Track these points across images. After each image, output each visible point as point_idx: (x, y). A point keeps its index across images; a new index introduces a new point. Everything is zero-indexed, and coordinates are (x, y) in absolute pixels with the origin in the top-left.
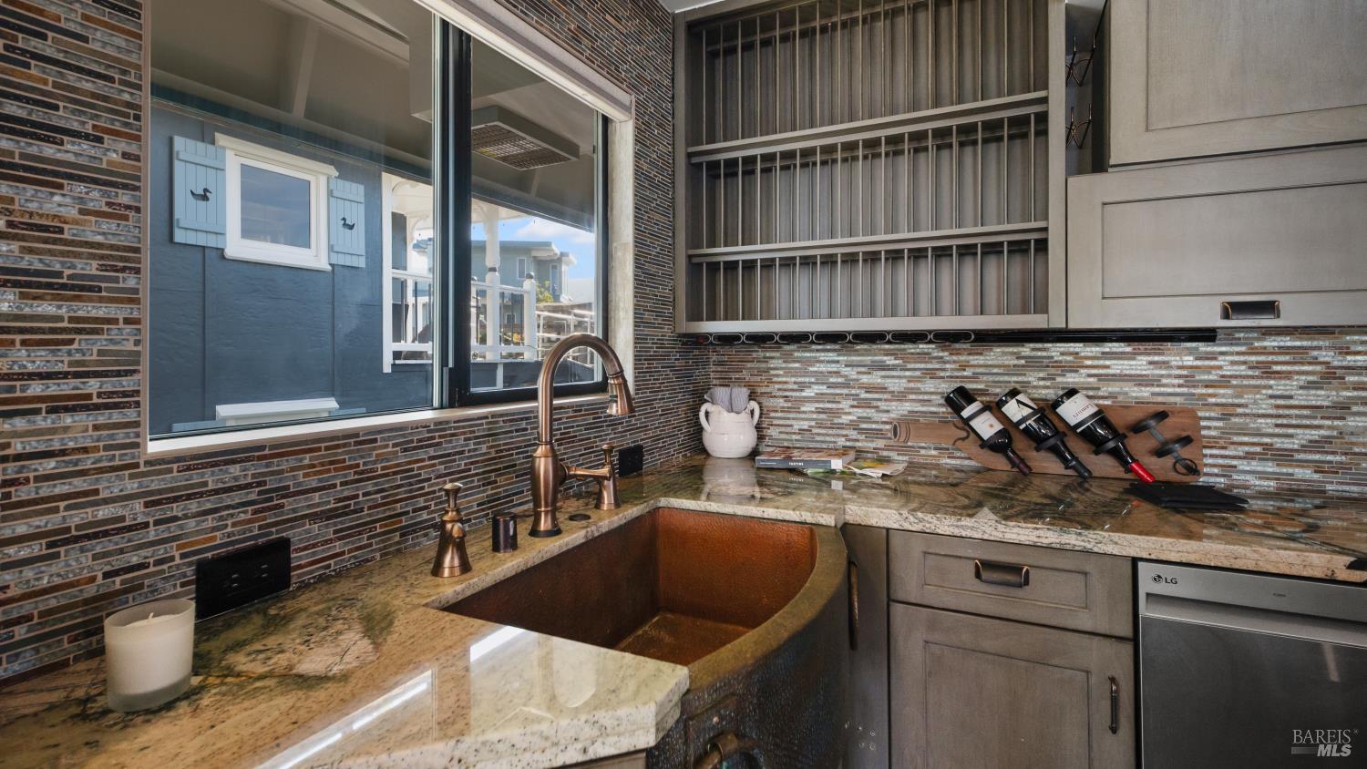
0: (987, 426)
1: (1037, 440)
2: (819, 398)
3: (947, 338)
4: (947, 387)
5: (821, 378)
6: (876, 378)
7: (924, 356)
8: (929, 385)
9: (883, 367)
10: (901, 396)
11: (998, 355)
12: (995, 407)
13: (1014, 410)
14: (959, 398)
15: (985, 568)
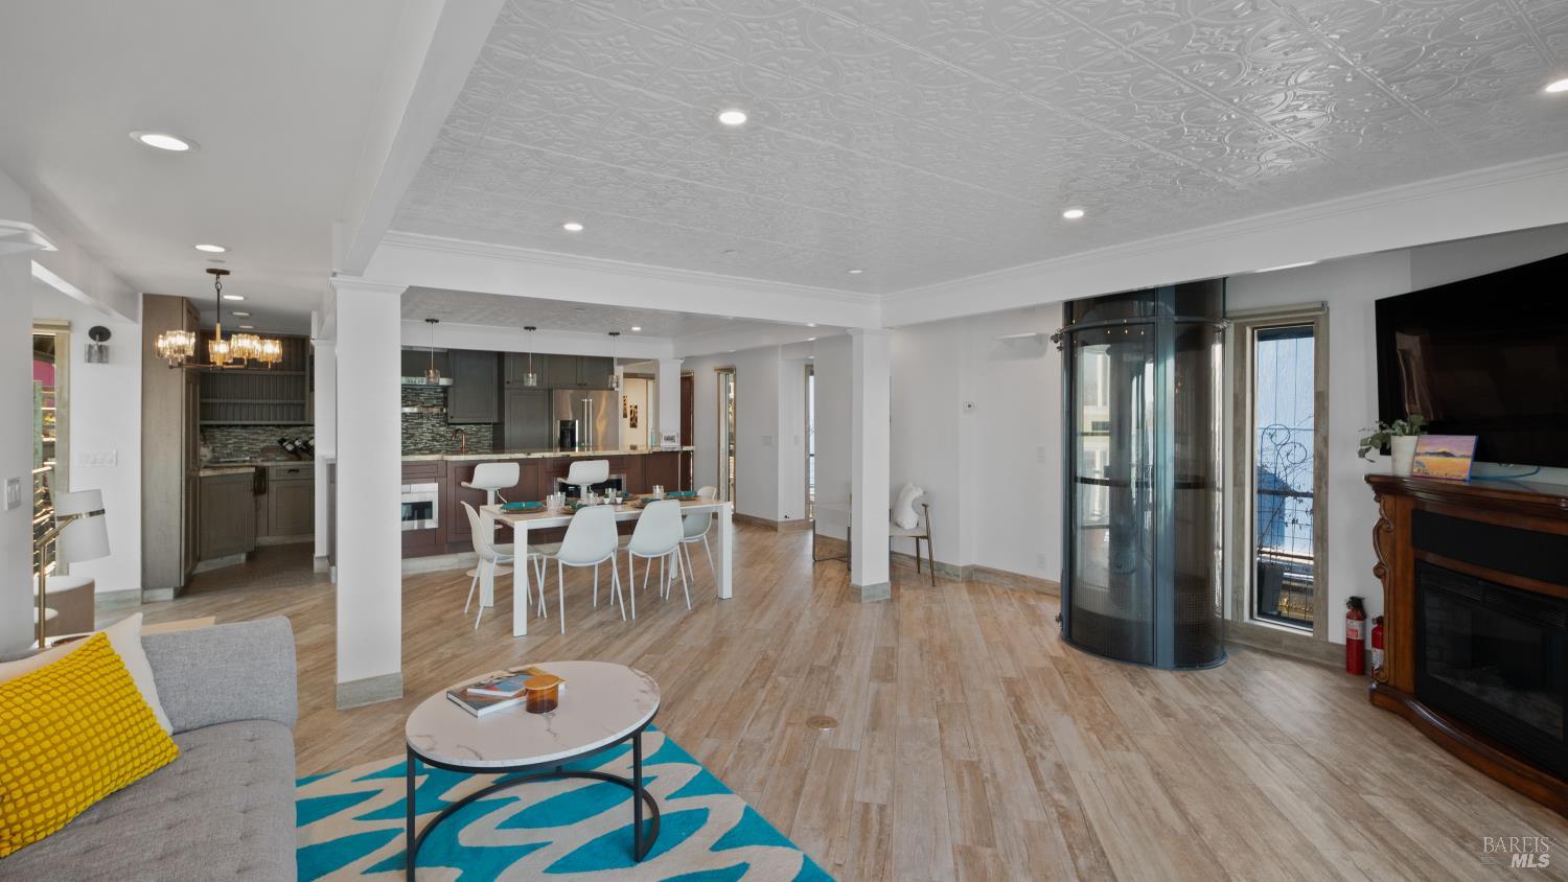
0: (290, 447)
1: (304, 450)
2: (234, 443)
3: (278, 426)
4: (279, 438)
5: (235, 437)
6: (255, 436)
7: (271, 430)
8: (273, 438)
9: (257, 433)
10: (264, 441)
11: (292, 430)
12: (292, 443)
13: (297, 443)
14: (282, 441)
15: (290, 471)
